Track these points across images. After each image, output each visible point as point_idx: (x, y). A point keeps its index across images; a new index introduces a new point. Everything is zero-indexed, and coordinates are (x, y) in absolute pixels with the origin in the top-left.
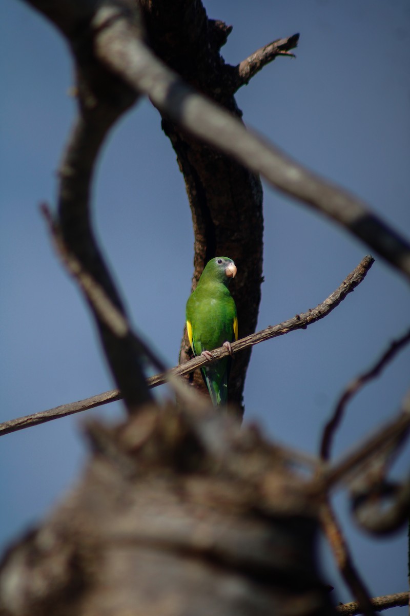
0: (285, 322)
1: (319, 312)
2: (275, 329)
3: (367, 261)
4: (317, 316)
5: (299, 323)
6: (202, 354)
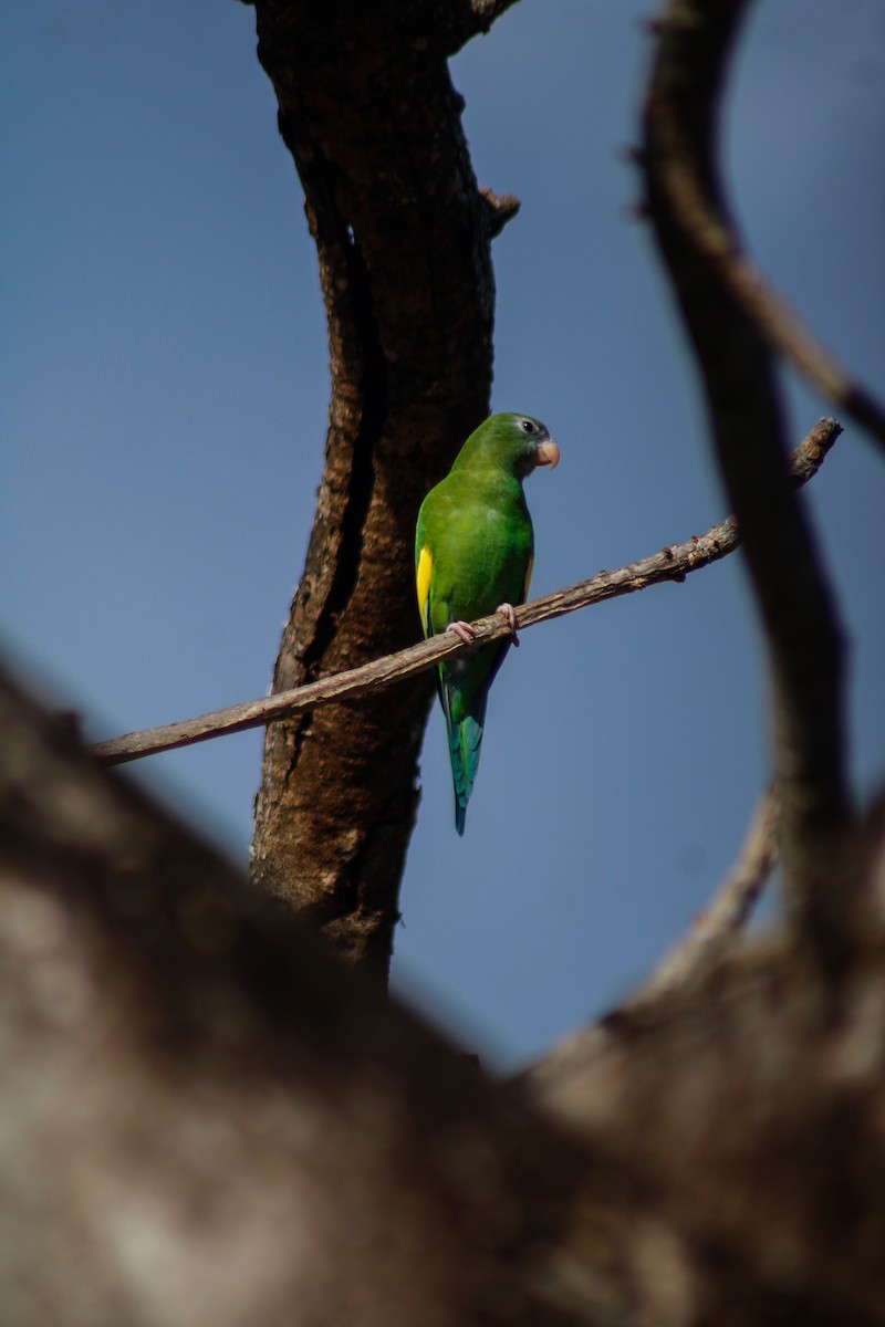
0: (638, 564)
1: (716, 544)
2: (617, 576)
3: (825, 431)
4: (711, 552)
5: (669, 567)
6: (448, 629)
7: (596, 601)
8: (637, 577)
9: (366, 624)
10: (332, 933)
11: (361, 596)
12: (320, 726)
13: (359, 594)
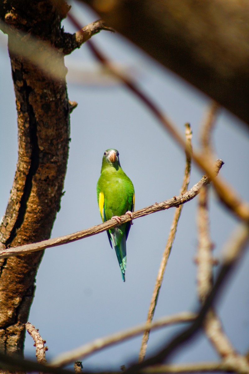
0: (167, 201)
1: (189, 196)
2: (161, 205)
3: (220, 163)
4: (187, 198)
5: (176, 202)
6: (112, 218)
7: (155, 212)
8: (167, 205)
9: (27, 232)
10: (10, 330)
11: (26, 223)
12: (9, 265)
13: (25, 223)
